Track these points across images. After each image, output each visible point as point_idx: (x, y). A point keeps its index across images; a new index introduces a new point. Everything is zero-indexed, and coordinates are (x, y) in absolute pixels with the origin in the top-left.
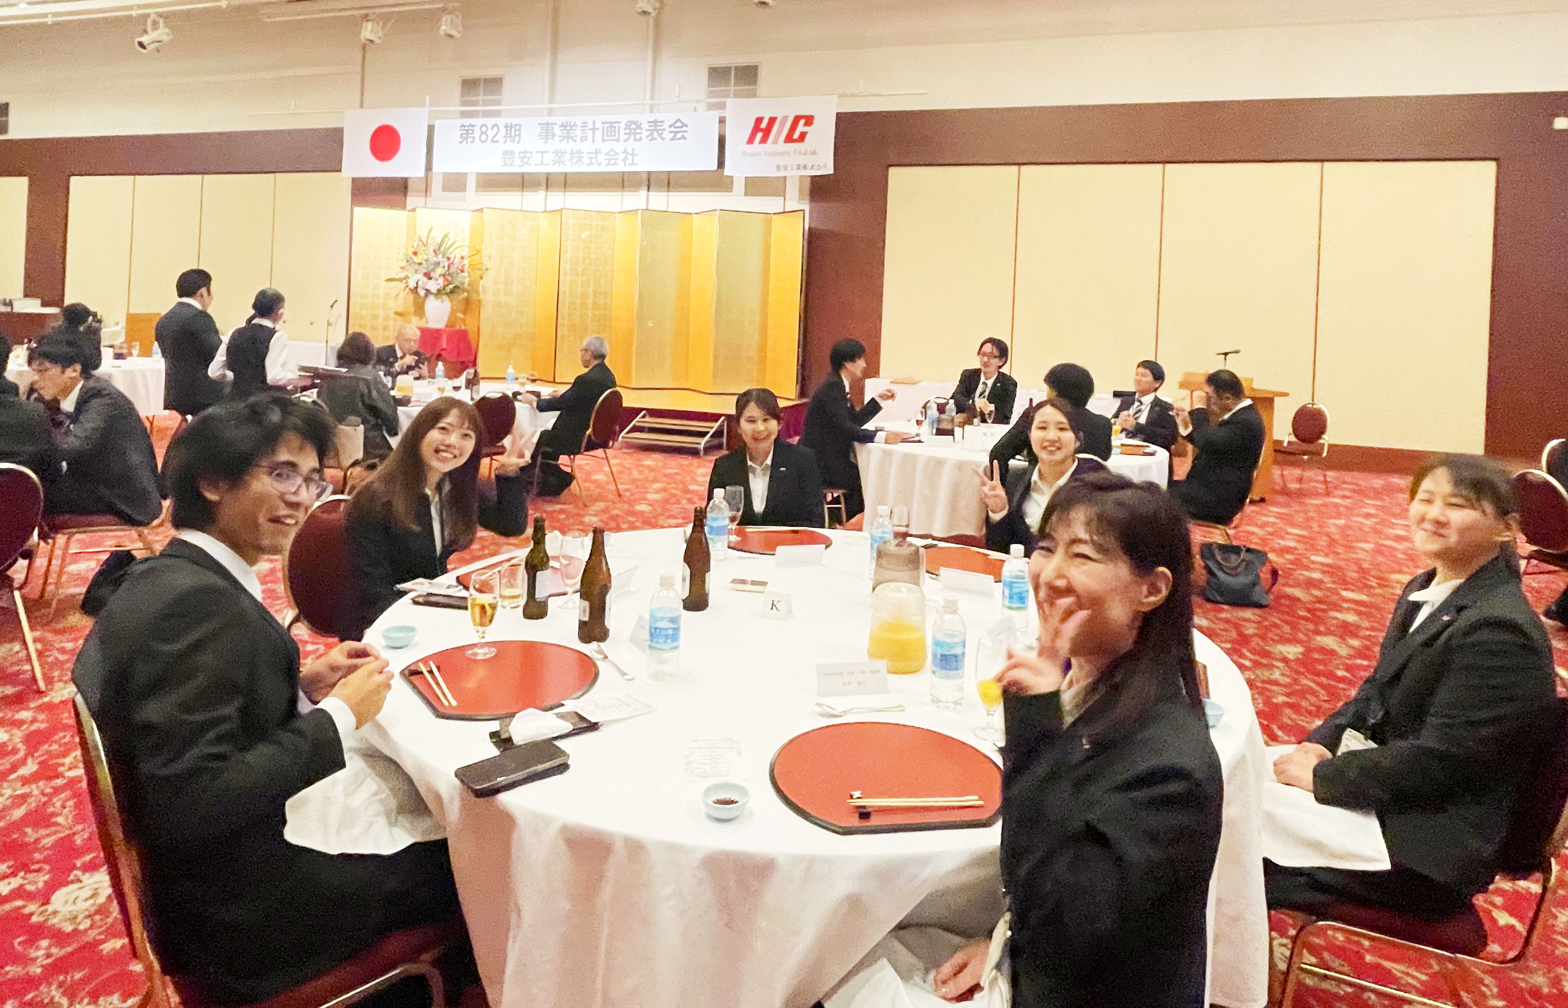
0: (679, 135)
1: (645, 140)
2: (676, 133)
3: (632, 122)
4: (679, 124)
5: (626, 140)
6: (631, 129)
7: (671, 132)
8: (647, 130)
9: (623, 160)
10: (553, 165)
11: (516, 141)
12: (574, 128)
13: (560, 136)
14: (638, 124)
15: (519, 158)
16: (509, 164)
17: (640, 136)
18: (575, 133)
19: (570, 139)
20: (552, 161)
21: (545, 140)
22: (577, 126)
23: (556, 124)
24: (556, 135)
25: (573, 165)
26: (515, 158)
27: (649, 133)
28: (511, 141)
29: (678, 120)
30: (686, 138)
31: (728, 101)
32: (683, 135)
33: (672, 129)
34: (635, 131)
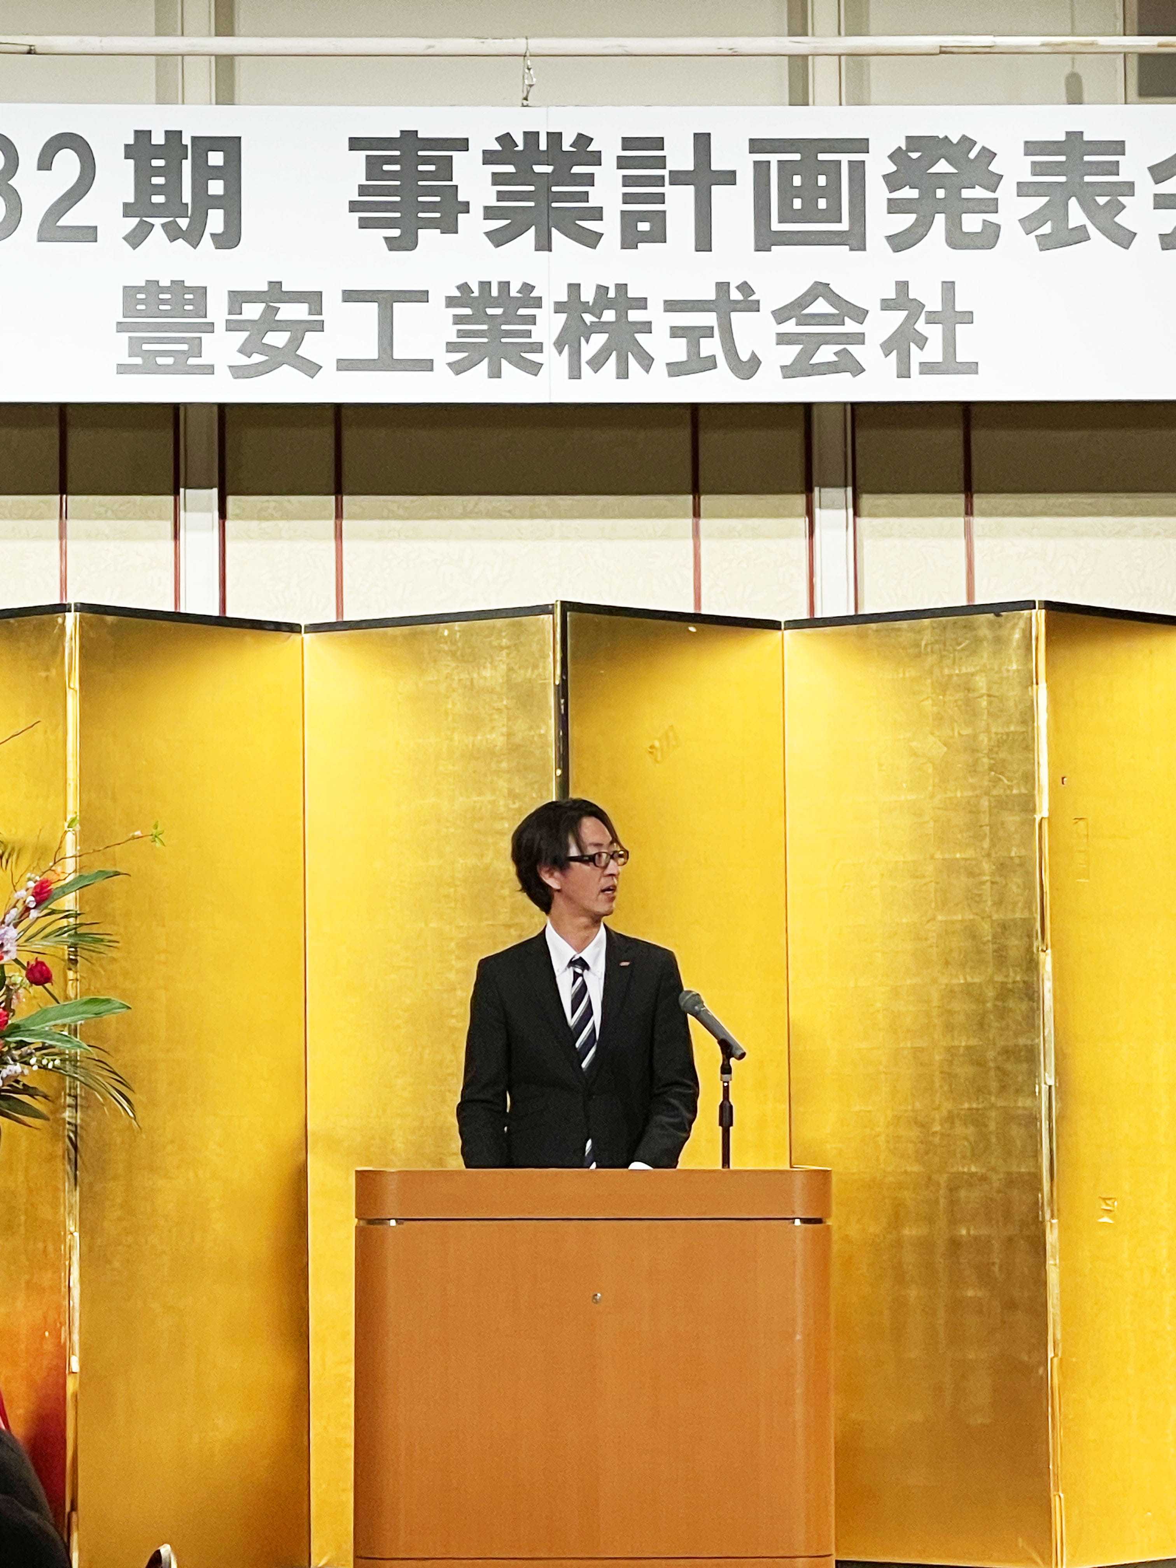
1: (1014, 241)
3: (929, 146)
5: (900, 242)
6: (928, 184)
7: (1162, 202)
8: (1024, 190)
9: (887, 347)
10: (458, 368)
11: (212, 235)
12: (576, 170)
13: (490, 213)
14: (972, 155)
15: (231, 327)
16: (170, 361)
17: (984, 221)
18: (585, 197)
19: (554, 231)
20: (451, 347)
21: (396, 233)
22: (596, 159)
23: (462, 144)
24: (465, 207)
25: (586, 369)
26: (210, 328)
27: (1039, 202)
28: (173, 232)
33: (1171, 186)
34: (954, 194)
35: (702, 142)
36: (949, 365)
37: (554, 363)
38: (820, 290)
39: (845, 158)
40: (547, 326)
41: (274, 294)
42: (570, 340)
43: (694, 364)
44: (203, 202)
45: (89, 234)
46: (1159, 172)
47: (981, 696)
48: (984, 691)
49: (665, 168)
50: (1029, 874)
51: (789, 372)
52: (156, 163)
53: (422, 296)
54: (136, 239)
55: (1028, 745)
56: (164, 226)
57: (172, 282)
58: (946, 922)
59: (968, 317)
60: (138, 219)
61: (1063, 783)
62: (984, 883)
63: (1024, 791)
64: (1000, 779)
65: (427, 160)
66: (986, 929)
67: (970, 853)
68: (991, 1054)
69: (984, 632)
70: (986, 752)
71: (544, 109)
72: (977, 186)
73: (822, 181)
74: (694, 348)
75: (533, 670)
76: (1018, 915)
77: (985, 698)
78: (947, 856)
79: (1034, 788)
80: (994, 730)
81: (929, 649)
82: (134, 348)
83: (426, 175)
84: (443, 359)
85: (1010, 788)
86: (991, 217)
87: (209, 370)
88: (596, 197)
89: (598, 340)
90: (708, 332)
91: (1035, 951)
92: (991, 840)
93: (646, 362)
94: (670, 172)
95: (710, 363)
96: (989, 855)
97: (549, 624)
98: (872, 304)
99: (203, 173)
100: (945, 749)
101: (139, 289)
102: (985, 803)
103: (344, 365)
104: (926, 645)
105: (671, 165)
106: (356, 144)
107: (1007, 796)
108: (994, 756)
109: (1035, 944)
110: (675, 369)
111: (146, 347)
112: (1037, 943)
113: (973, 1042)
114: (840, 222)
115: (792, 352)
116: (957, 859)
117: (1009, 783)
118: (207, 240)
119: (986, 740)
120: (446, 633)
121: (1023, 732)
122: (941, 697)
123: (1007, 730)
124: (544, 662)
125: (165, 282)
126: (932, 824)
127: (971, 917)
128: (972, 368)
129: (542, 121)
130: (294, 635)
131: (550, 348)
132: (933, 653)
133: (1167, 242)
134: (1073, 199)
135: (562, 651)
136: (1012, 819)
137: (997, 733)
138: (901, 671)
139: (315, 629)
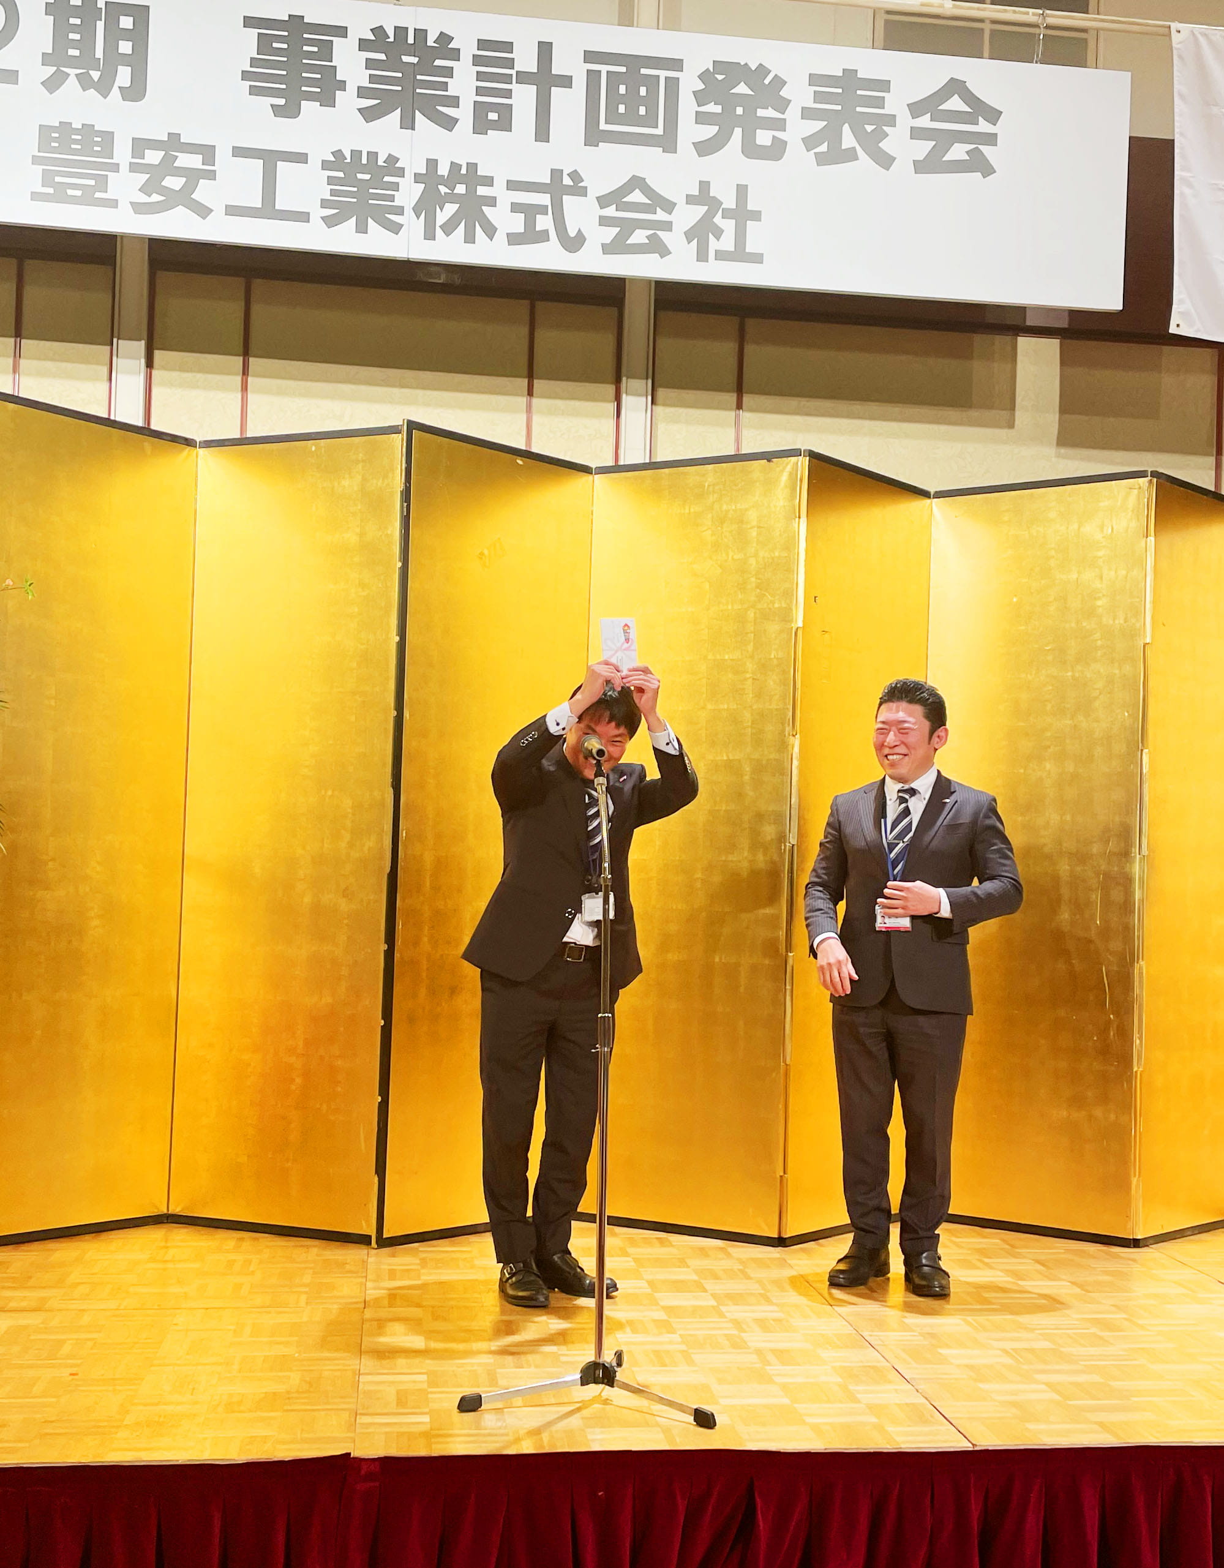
0: (958, 152)
1: (797, 156)
2: (946, 139)
3: (732, 71)
4: (955, 104)
5: (704, 148)
6: (729, 102)
7: (917, 133)
8: (807, 114)
9: (689, 235)
10: (330, 222)
11: (119, 87)
12: (438, 62)
13: (362, 92)
14: (767, 82)
15: (134, 168)
16: (78, 193)
17: (774, 137)
18: (444, 86)
19: (417, 111)
20: (325, 204)
21: (282, 102)
22: (455, 55)
23: (342, 32)
25: (439, 232)
26: (116, 168)
27: (819, 125)
28: (85, 82)
29: (956, 87)
30: (987, 170)
31: (1182, 33)
32: (975, 154)
33: (925, 121)
34: (750, 111)
35: (545, 50)
36: (739, 254)
37: (413, 225)
38: (637, 183)
39: (663, 74)
40: (408, 193)
41: (174, 143)
42: (426, 206)
43: (530, 236)
44: (113, 59)
45: (11, 77)
46: (916, 109)
47: (751, 528)
48: (754, 524)
49: (513, 68)
50: (784, 672)
51: (608, 249)
52: (72, 21)
53: (301, 158)
54: (52, 84)
55: (788, 568)
56: (78, 76)
57: (83, 125)
58: (714, 710)
59: (756, 216)
60: (55, 68)
61: (815, 601)
62: (746, 679)
63: (784, 605)
64: (765, 595)
65: (311, 43)
66: (747, 716)
67: (737, 655)
68: (746, 818)
69: (756, 475)
70: (754, 573)
71: (413, 8)
72: (770, 108)
73: (643, 91)
74: (530, 223)
75: (383, 480)
76: (774, 706)
77: (756, 529)
78: (718, 657)
79: (791, 602)
80: (761, 554)
81: (711, 489)
82: (47, 179)
83: (310, 55)
84: (317, 213)
85: (773, 603)
86: (779, 134)
87: (113, 204)
88: (454, 88)
89: (451, 209)
90: (543, 210)
91: (787, 735)
92: (755, 645)
93: (490, 231)
94: (517, 72)
95: (544, 236)
96: (752, 657)
97: (398, 441)
98: (680, 200)
99: (114, 34)
100: (720, 570)
101: (53, 129)
102: (751, 614)
103: (232, 211)
104: (709, 486)
105: (519, 66)
106: (250, 22)
107: (770, 609)
108: (760, 576)
109: (787, 729)
110: (514, 239)
111: (58, 179)
112: (788, 729)
113: (732, 807)
114: (657, 127)
115: (610, 233)
116: (726, 660)
117: (773, 599)
118: (115, 92)
119: (754, 563)
121: (786, 557)
122: (719, 528)
123: (773, 555)
124: (393, 474)
125: (77, 125)
126: (706, 631)
127: (735, 707)
128: (757, 258)
129: (411, 18)
130: (190, 447)
131: (409, 212)
132: (714, 492)
133: (920, 167)
134: (847, 125)
135: (406, 463)
136: (773, 628)
137: (764, 558)
138: (687, 508)
139: (208, 444)
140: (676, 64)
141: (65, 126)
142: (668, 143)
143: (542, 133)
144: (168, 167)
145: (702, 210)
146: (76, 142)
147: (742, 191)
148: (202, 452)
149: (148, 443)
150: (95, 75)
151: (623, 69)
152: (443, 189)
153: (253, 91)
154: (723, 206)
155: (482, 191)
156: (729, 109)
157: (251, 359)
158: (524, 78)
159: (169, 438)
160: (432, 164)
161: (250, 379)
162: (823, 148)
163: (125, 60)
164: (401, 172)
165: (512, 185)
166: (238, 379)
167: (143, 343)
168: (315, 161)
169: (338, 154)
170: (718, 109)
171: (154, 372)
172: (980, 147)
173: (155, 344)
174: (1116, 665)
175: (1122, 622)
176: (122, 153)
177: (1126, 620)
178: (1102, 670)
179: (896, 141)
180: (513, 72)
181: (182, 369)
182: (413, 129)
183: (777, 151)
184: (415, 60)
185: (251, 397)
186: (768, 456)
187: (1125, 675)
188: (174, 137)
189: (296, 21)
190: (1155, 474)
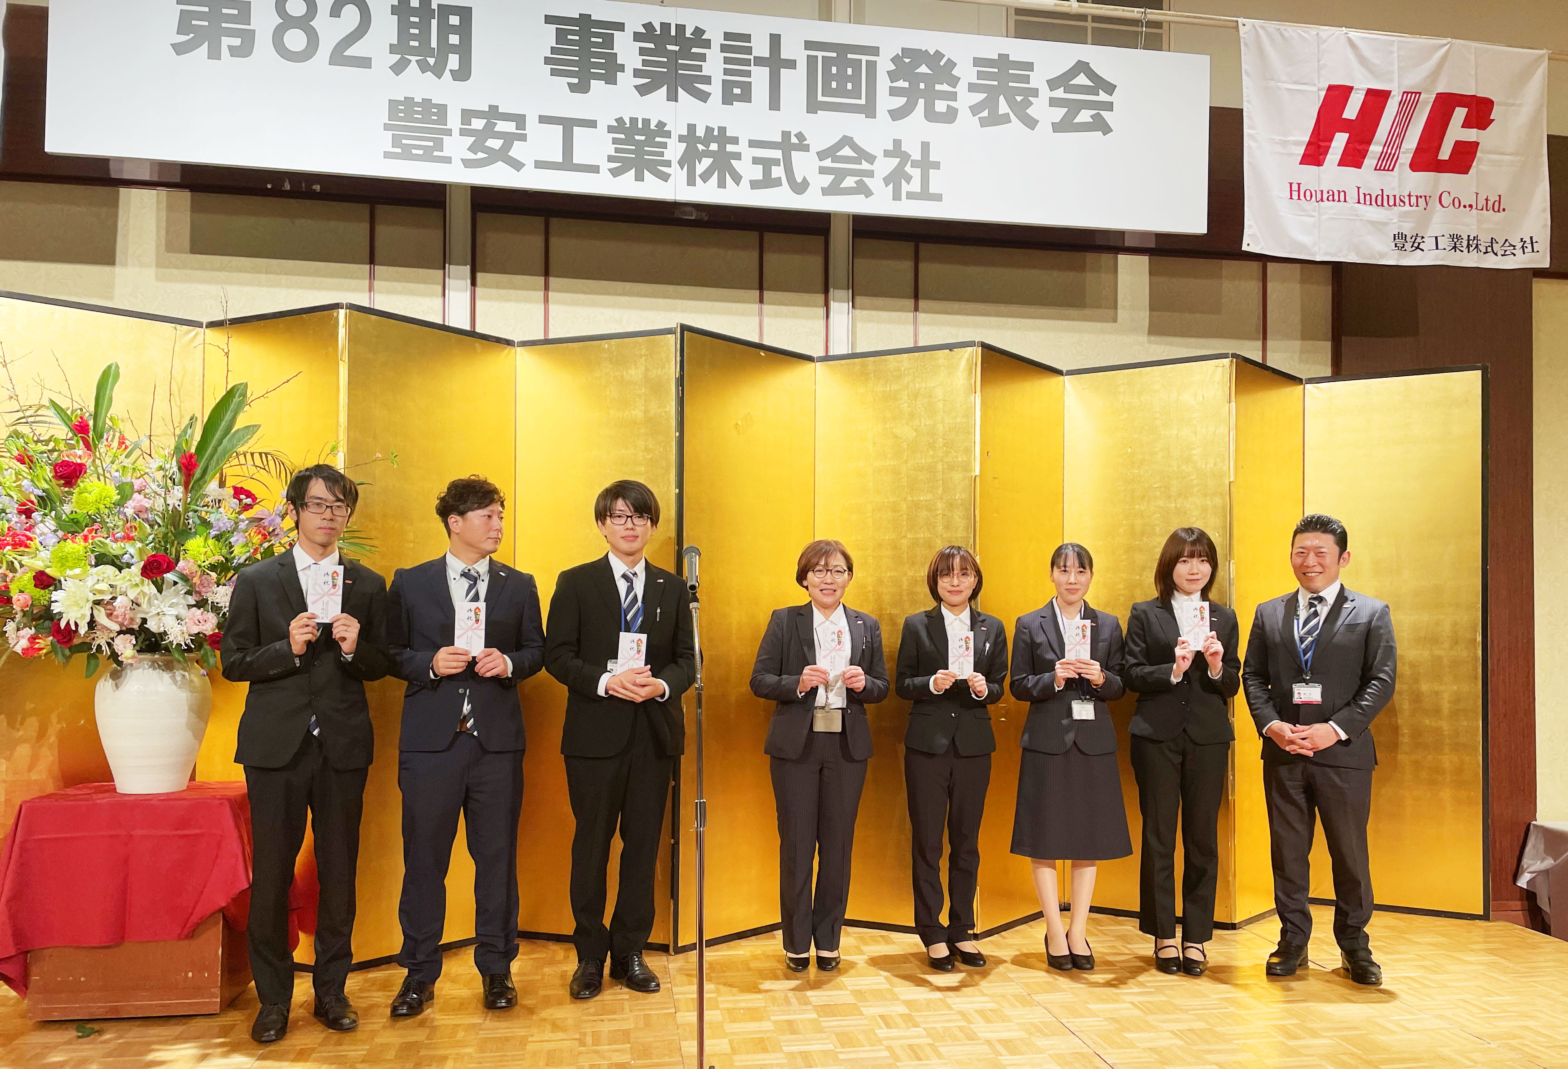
0: (1085, 116)
1: (966, 120)
3: (915, 55)
4: (1082, 80)
5: (897, 115)
6: (914, 79)
7: (1054, 102)
8: (972, 88)
9: (887, 181)
10: (615, 173)
11: (450, 70)
12: (694, 50)
13: (637, 73)
14: (942, 63)
15: (463, 133)
16: (421, 152)
17: (948, 105)
18: (700, 69)
19: (679, 88)
20: (611, 159)
21: (576, 81)
22: (707, 44)
23: (620, 27)
24: (622, 68)
25: (698, 179)
26: (449, 133)
27: (981, 96)
28: (424, 67)
29: (1082, 67)
30: (1106, 129)
31: (1247, 26)
32: (1097, 118)
33: (1060, 93)
34: (930, 87)
35: (775, 40)
36: (925, 194)
37: (678, 174)
38: (846, 141)
39: (864, 58)
40: (674, 150)
41: (493, 113)
42: (688, 160)
43: (767, 182)
44: (445, 49)
45: (364, 63)
46: (1053, 84)
47: (939, 401)
48: (941, 398)
49: (751, 54)
50: (966, 509)
51: (826, 192)
52: (412, 19)
53: (592, 124)
54: (398, 68)
55: (968, 430)
56: (416, 61)
57: (423, 99)
58: (913, 538)
59: (937, 165)
60: (399, 56)
61: (989, 455)
62: (937, 515)
63: (965, 459)
64: (950, 452)
65: (598, 35)
67: (929, 496)
69: (941, 361)
70: (941, 435)
71: (673, 9)
72: (944, 83)
73: (850, 71)
74: (767, 172)
75: (662, 369)
76: (959, 535)
77: (942, 401)
78: (915, 499)
79: (971, 456)
80: (947, 420)
81: (905, 372)
82: (396, 141)
83: (597, 45)
84: (606, 166)
85: (956, 457)
86: (952, 103)
87: (448, 160)
88: (707, 69)
89: (707, 162)
90: (776, 162)
92: (943, 489)
93: (737, 179)
94: (755, 57)
95: (777, 183)
97: (673, 340)
98: (879, 154)
99: (445, 30)
100: (915, 434)
101: (400, 103)
102: (940, 466)
103: (539, 165)
104: (905, 370)
105: (755, 53)
106: (549, 19)
107: (954, 462)
108: (947, 438)
110: (754, 185)
111: (404, 141)
114: (860, 98)
115: (828, 179)
116: (921, 501)
117: (956, 454)
118: (447, 73)
119: (941, 427)
120: (606, 346)
121: (966, 422)
122: (914, 401)
123: (955, 422)
124: (668, 365)
125: (418, 99)
126: (906, 478)
127: (929, 536)
128: (938, 198)
129: (673, 16)
130: (509, 347)
131: (675, 164)
132: (909, 375)
133: (1057, 128)
134: (1002, 96)
135: (680, 356)
136: (957, 476)
137: (949, 423)
138: (888, 386)
139: (524, 344)
140: (875, 51)
141: (409, 101)
142: (869, 110)
143: (775, 103)
144: (489, 131)
145: (895, 162)
146: (418, 112)
147: (925, 147)
148: (519, 349)
149: (478, 344)
150: (431, 61)
151: (834, 55)
152: (701, 147)
153: (554, 73)
154: (911, 158)
155: (730, 148)
156: (914, 85)
157: (551, 278)
158: (759, 61)
159: (494, 340)
160: (692, 128)
161: (550, 293)
162: (985, 114)
163: (454, 49)
164: (668, 134)
165: (753, 144)
166: (542, 293)
167: (468, 267)
168: (602, 127)
169: (620, 120)
170: (906, 85)
171: (478, 290)
172: (1101, 112)
173: (478, 268)
174: (1209, 498)
175: (1212, 466)
176: (454, 121)
177: (1215, 464)
178: (1197, 502)
179: (1039, 108)
180: (751, 57)
181: (498, 286)
182: (676, 101)
183: (951, 116)
184: (677, 48)
185: (551, 307)
186: (951, 347)
187: (1215, 506)
188: (493, 108)
189: (585, 20)
190: (1234, 356)
